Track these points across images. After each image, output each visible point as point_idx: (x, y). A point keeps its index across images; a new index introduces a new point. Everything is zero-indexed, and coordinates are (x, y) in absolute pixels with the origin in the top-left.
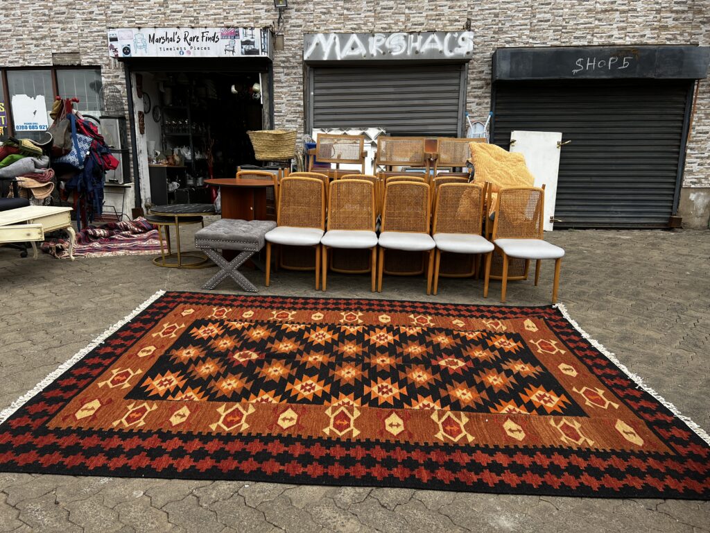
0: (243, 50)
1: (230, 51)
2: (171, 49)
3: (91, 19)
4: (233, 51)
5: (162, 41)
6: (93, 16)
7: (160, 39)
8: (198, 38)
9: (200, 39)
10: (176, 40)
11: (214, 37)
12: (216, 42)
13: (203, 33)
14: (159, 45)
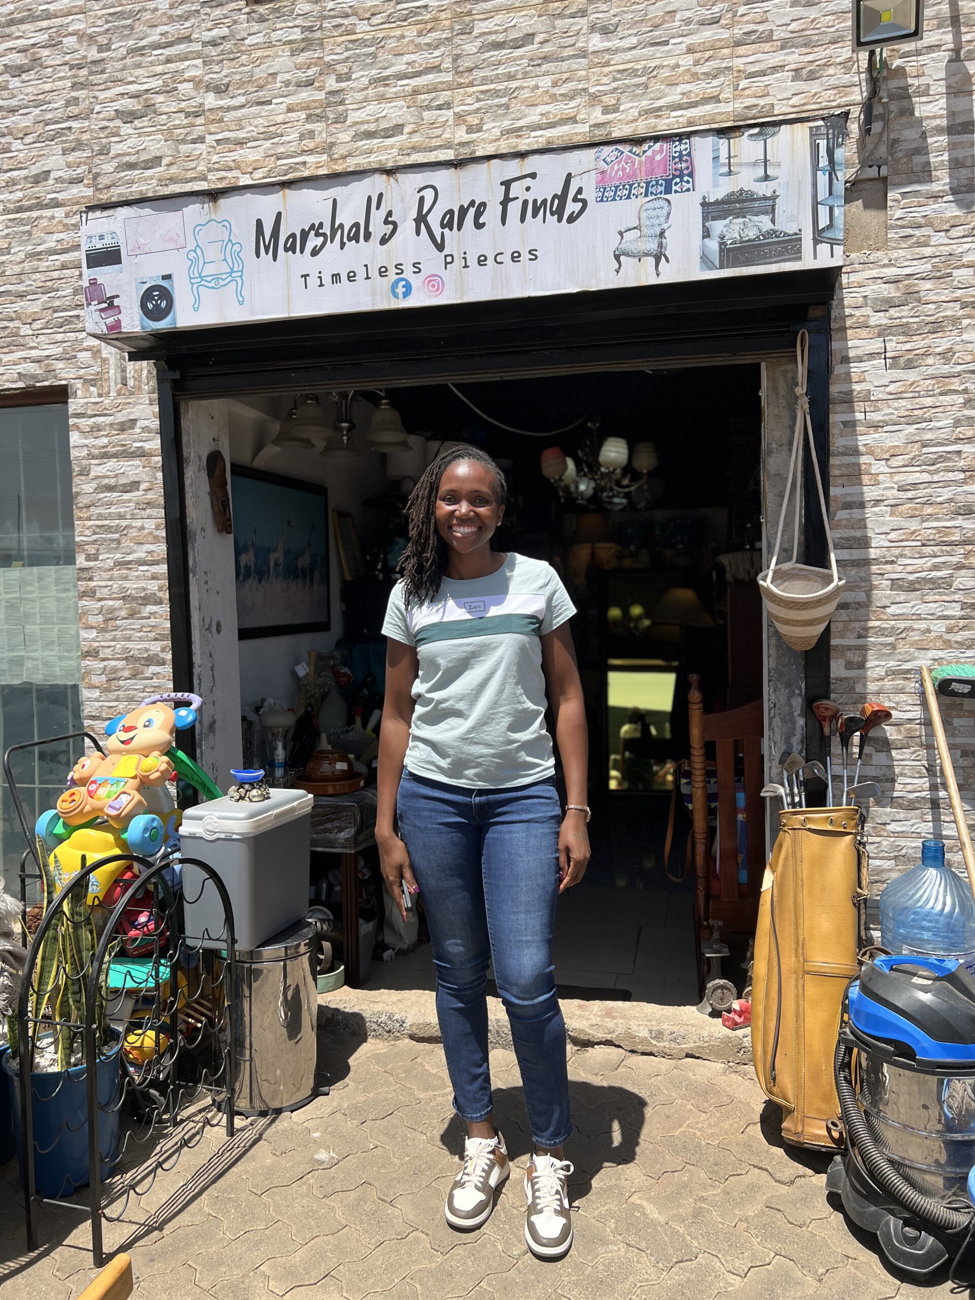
0: (713, 245)
1: (640, 256)
2: (351, 277)
3: (40, 206)
4: (659, 256)
5: (313, 241)
6: (46, 192)
7: (305, 235)
8: (481, 208)
9: (491, 215)
10: (378, 228)
11: (562, 198)
12: (572, 219)
13: (507, 184)
14: (301, 262)
